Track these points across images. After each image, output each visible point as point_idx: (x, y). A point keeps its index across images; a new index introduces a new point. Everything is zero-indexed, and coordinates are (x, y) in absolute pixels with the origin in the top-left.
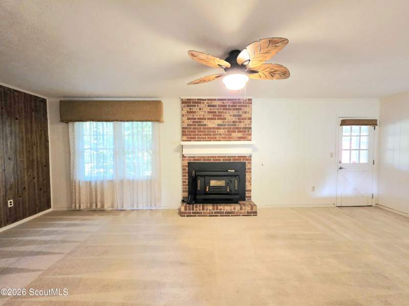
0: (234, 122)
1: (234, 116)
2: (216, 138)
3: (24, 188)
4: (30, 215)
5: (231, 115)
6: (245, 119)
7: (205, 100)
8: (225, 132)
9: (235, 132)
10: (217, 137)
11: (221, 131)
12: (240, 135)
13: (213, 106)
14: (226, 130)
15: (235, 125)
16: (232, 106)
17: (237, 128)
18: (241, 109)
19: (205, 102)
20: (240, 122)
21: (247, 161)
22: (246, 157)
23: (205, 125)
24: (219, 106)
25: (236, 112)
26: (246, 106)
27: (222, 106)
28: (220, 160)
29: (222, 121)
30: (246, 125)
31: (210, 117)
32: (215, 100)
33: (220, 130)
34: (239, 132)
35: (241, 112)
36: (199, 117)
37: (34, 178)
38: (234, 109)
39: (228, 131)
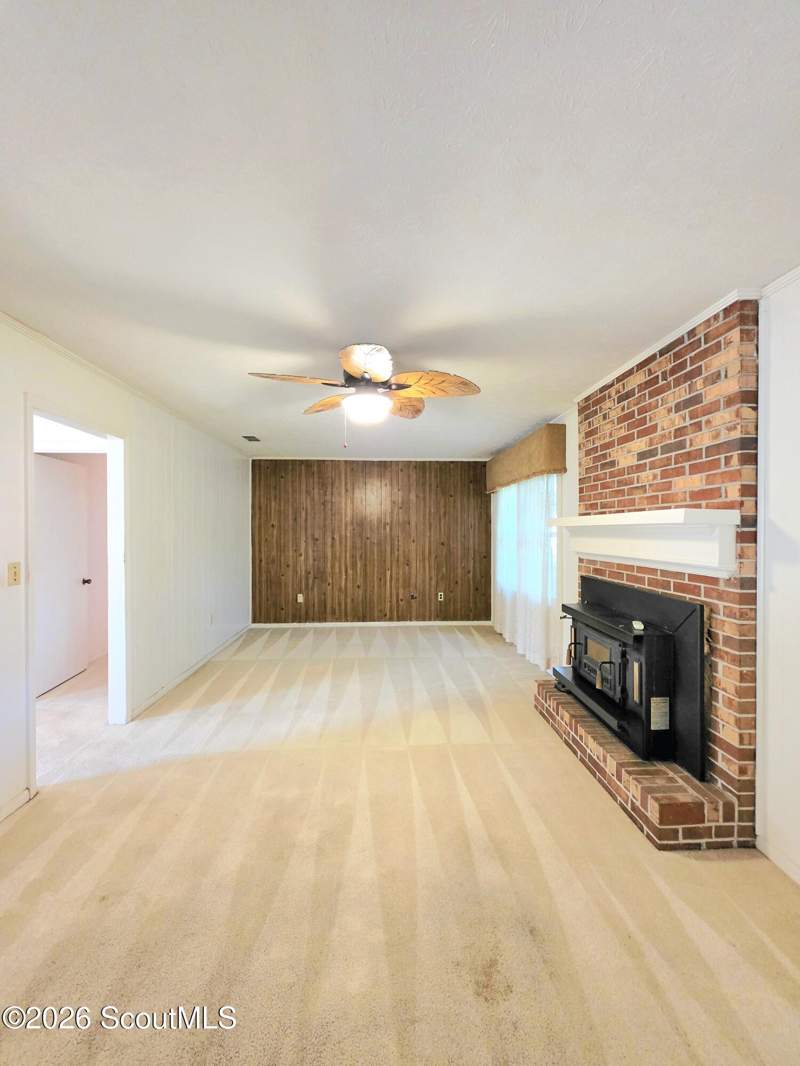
0: (680, 432)
1: (678, 408)
2: (632, 502)
3: (457, 583)
4: (462, 619)
5: (670, 410)
6: (713, 408)
7: (612, 385)
8: (655, 477)
9: (679, 472)
10: (637, 496)
11: (646, 477)
12: (697, 482)
13: (628, 395)
14: (658, 471)
15: (681, 445)
16: (673, 371)
17: (689, 456)
18: (698, 372)
19: (613, 391)
20: (698, 427)
21: (721, 604)
22: (714, 581)
23: (613, 464)
24: (641, 387)
25: (681, 393)
26: (718, 346)
27: (648, 384)
28: (641, 580)
29: (646, 439)
30: (717, 435)
31: (623, 433)
32: (630, 373)
33: (643, 475)
34: (694, 469)
35: (699, 381)
36: (602, 442)
37: (469, 572)
38: (677, 383)
39: (665, 475)
